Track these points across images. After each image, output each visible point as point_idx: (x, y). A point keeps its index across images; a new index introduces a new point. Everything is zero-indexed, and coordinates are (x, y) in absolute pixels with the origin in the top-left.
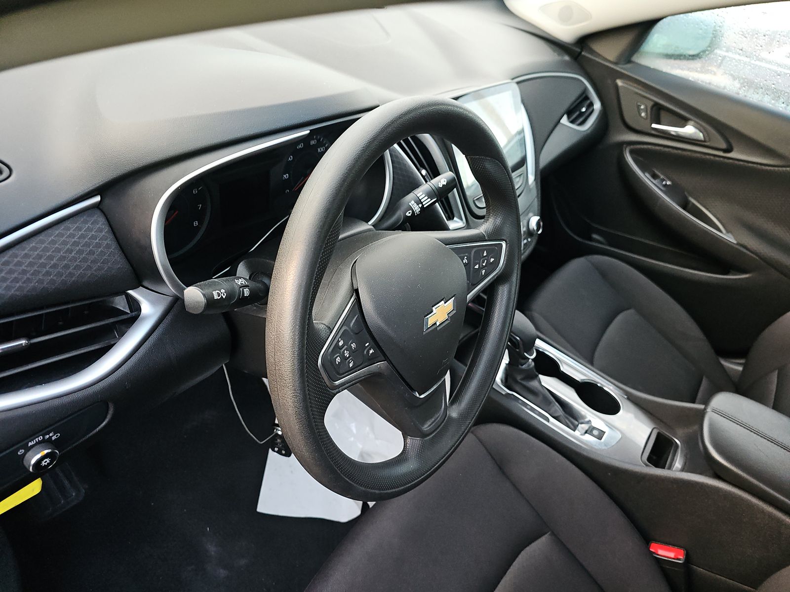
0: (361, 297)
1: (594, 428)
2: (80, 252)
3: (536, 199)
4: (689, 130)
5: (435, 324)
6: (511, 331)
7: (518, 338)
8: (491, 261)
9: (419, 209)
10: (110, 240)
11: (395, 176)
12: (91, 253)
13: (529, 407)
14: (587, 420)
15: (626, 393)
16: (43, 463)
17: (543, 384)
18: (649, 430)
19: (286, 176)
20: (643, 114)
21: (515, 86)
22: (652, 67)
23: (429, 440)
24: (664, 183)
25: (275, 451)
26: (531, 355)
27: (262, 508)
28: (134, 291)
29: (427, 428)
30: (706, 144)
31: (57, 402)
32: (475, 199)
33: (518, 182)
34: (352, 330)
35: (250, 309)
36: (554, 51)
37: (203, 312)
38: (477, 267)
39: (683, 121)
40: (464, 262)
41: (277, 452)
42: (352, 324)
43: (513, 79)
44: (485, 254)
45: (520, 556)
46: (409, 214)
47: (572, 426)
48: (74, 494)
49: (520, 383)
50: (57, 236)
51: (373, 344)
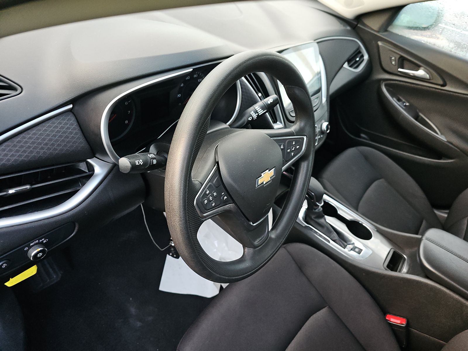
0: (220, 166)
1: (356, 247)
2: (60, 136)
3: (327, 113)
4: (421, 73)
5: (263, 183)
6: (308, 189)
7: (313, 194)
8: (297, 148)
9: (256, 116)
10: (78, 130)
12: (67, 137)
13: (318, 234)
14: (352, 242)
15: (376, 227)
16: (38, 256)
17: (327, 221)
18: (388, 250)
19: (179, 95)
20: (393, 63)
21: (316, 45)
22: (400, 34)
23: (258, 250)
24: (405, 104)
25: (170, 255)
26: (321, 204)
27: (162, 288)
28: (91, 160)
29: (257, 243)
30: (430, 81)
32: (290, 111)
33: (316, 101)
34: (214, 185)
35: (157, 171)
36: (341, 24)
37: (129, 172)
38: (289, 151)
39: (417, 67)
40: (281, 148)
41: (171, 256)
42: (214, 182)
43: (315, 40)
44: (294, 143)
45: (310, 319)
46: (250, 119)
47: (343, 246)
48: (55, 277)
49: (313, 220)
50: (48, 127)
51: (226, 193)
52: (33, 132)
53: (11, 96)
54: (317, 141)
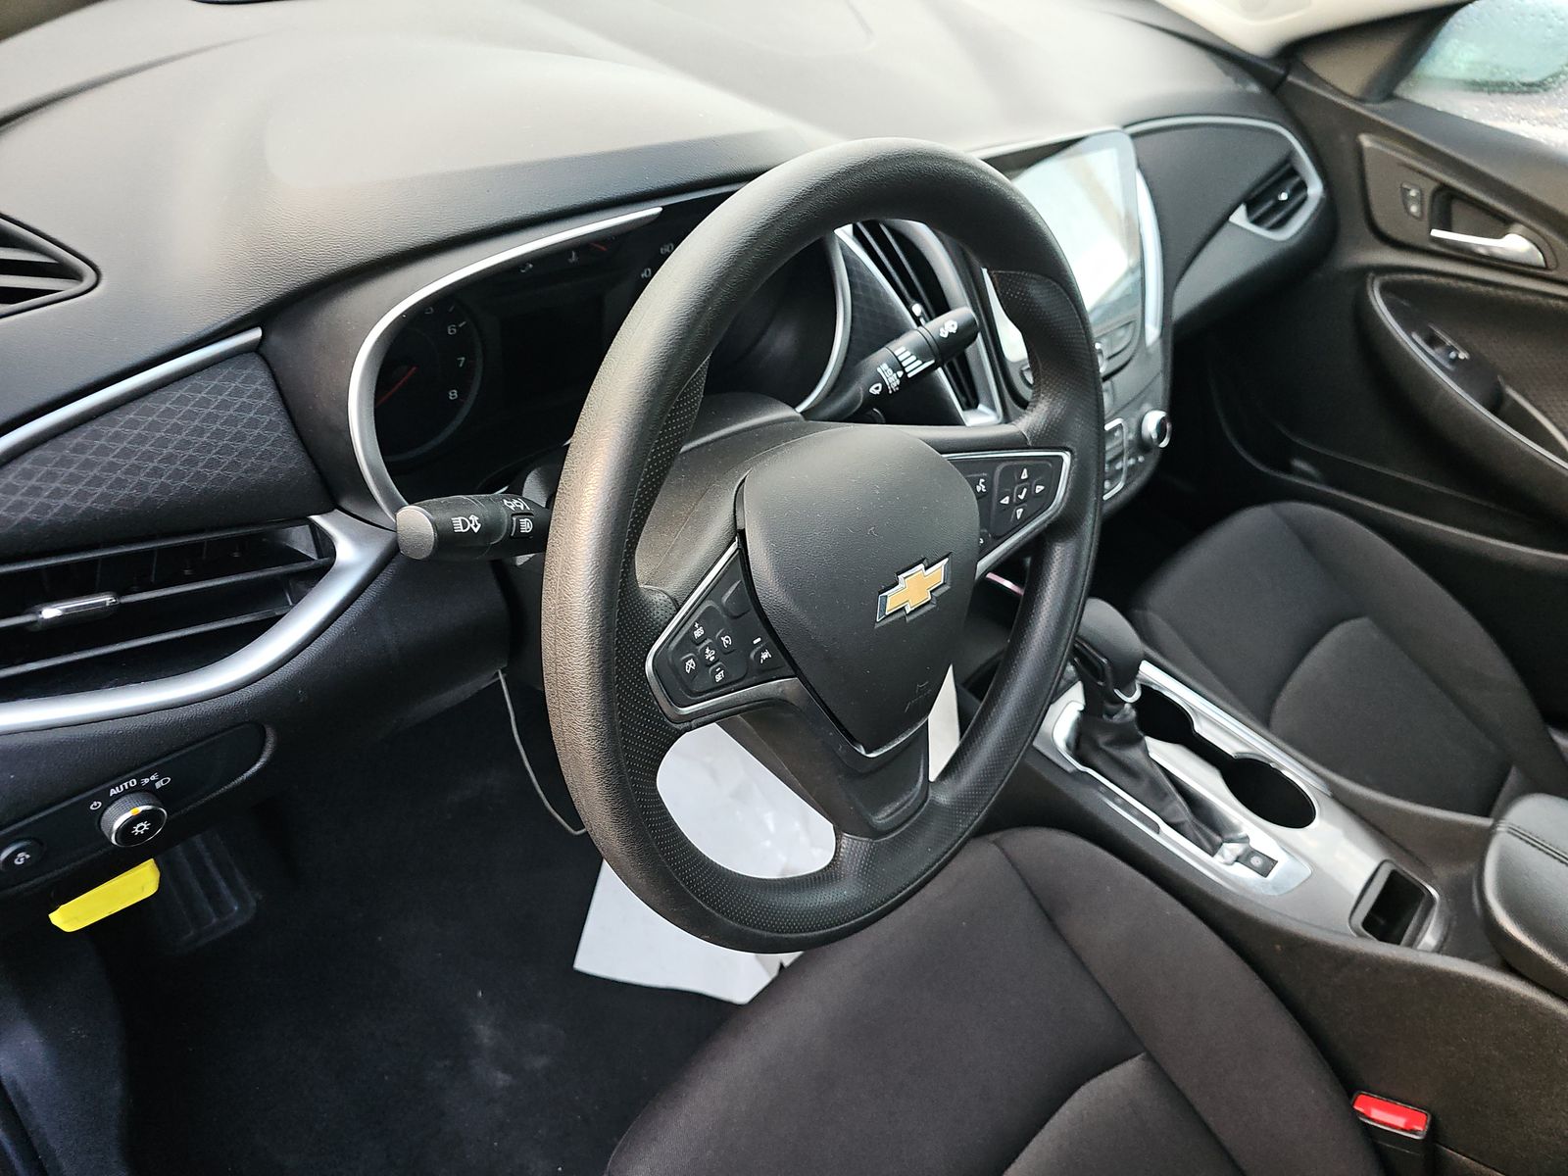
0: (748, 544)
1: (1253, 852)
2: (218, 434)
3: (1160, 378)
4: (1515, 244)
5: (903, 609)
6: (1076, 634)
7: (1104, 660)
8: (1037, 491)
9: (898, 382)
10: (276, 416)
11: (857, 315)
12: (239, 437)
13: (1119, 801)
14: (1241, 834)
15: (1331, 785)
16: (137, 830)
17: (1152, 755)
18: (1372, 865)
21: (1128, 142)
22: (1439, 109)
23: (887, 844)
24: (1453, 355)
26: (1130, 695)
27: (585, 962)
28: (325, 518)
29: (883, 818)
30: (1546, 273)
31: (164, 717)
32: (1024, 368)
33: (1122, 338)
34: (725, 609)
36: (1227, 73)
37: (430, 556)
38: (1007, 502)
39: (1501, 224)
40: (979, 489)
42: (725, 599)
43: (1126, 126)
44: (1024, 476)
45: (1076, 1095)
46: (875, 390)
47: (1208, 847)
48: (236, 908)
49: (1104, 751)
50: (179, 400)
51: (769, 639)
52: (127, 417)
53: (58, 298)
54: (1123, 477)
